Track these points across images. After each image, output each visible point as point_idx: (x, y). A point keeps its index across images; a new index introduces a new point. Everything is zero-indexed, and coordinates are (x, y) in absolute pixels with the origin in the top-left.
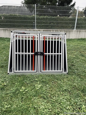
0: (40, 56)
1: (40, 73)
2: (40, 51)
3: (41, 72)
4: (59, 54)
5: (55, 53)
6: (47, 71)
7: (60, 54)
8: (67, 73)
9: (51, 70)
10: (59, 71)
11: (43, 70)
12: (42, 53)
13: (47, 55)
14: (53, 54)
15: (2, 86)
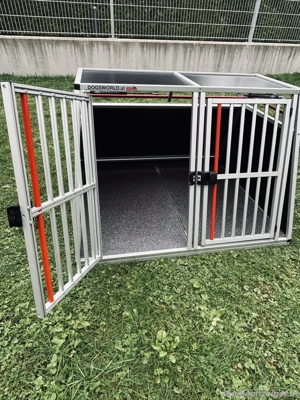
0: (198, 188)
1: (196, 250)
2: (199, 169)
3: (200, 244)
4: (270, 174)
6: (223, 239)
7: (274, 174)
8: (288, 241)
9: (236, 235)
10: (263, 235)
11: (207, 238)
12: (208, 174)
13: (224, 180)
14: (249, 175)
15: (73, 332)
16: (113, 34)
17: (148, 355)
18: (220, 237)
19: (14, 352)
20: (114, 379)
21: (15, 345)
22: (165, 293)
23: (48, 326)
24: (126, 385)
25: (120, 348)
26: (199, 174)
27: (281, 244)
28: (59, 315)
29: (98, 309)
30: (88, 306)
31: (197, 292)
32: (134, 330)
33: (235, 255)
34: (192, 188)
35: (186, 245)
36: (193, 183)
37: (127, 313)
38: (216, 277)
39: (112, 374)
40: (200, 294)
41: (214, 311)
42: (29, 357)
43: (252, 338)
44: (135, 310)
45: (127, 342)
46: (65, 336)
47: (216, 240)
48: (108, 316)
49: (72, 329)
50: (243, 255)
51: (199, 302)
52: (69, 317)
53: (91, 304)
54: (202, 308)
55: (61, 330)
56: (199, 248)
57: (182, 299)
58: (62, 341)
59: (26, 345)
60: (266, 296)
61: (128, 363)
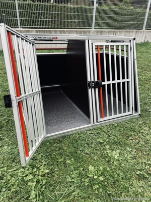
0: (93, 90)
1: (96, 125)
2: (92, 80)
4: (126, 80)
5: (119, 79)
6: (108, 117)
7: (128, 80)
8: (139, 115)
9: (114, 115)
10: (127, 113)
11: (100, 118)
12: (97, 82)
13: (105, 85)
14: (116, 81)
15: (40, 177)
16: (19, 26)
17: (87, 180)
18: (106, 116)
19: (5, 196)
20: (72, 197)
21: (4, 192)
22: (86, 148)
23: (23, 177)
24: (79, 198)
25: (70, 180)
26: (93, 82)
27: (136, 117)
28: (28, 170)
29: (51, 163)
30: (44, 163)
31: (102, 145)
32: (76, 169)
33: (116, 125)
34: (90, 90)
35: (90, 123)
36: (90, 87)
37: (68, 162)
38: (110, 136)
39: (69, 195)
40: (104, 146)
41: (114, 152)
42: (16, 197)
43: (138, 161)
44: (72, 159)
45: (73, 176)
46: (35, 180)
47: (105, 119)
48: (58, 165)
49: (38, 175)
50: (120, 124)
51: (105, 149)
52: (35, 170)
53: (46, 161)
54: (108, 152)
55: (32, 177)
56: (97, 123)
57: (96, 150)
58: (35, 183)
59: (12, 191)
60: (137, 141)
61: (77, 187)
